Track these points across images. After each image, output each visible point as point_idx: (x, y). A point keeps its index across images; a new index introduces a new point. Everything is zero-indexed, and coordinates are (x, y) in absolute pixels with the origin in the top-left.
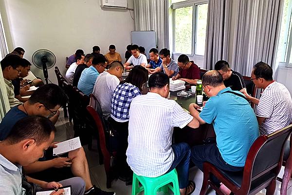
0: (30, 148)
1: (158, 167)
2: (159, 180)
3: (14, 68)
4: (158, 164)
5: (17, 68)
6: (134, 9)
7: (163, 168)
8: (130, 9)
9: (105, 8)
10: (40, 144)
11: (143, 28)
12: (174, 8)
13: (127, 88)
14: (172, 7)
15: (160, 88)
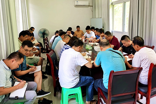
5: (25, 36)
6: (92, 6)
8: (90, 6)
12: (113, 4)
14: (112, 4)
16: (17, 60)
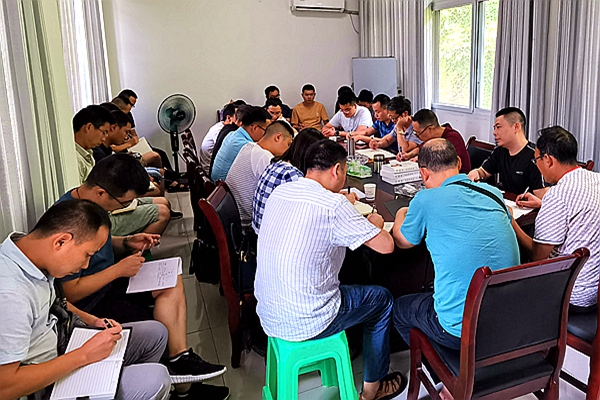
0: (65, 247)
1: (303, 321)
2: (303, 348)
3: (97, 127)
4: (302, 316)
5: (101, 128)
6: (359, 13)
7: (312, 325)
8: (350, 13)
9: (299, 11)
10: (81, 243)
11: (375, 52)
13: (279, 170)
15: (323, 169)
16: (79, 238)
